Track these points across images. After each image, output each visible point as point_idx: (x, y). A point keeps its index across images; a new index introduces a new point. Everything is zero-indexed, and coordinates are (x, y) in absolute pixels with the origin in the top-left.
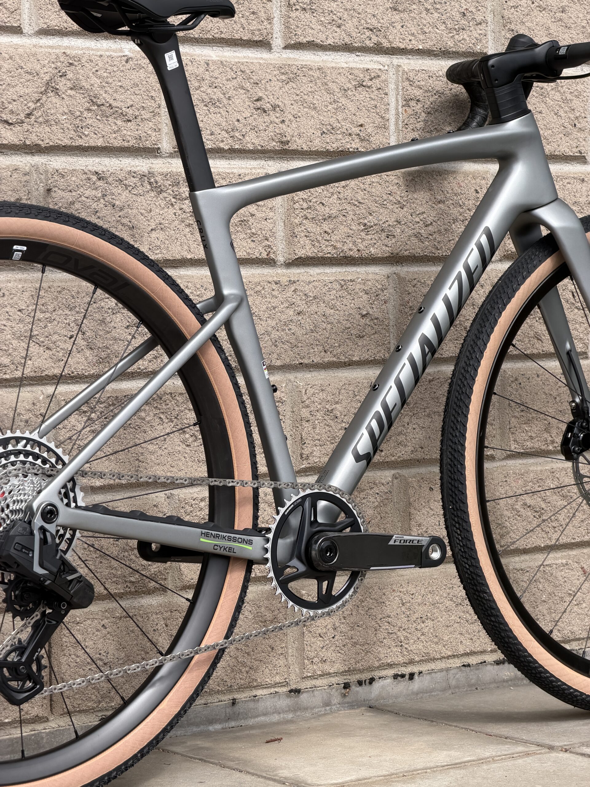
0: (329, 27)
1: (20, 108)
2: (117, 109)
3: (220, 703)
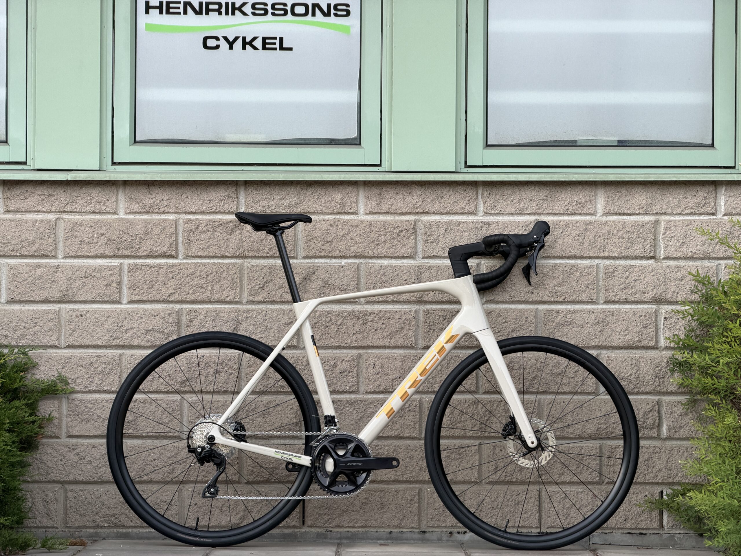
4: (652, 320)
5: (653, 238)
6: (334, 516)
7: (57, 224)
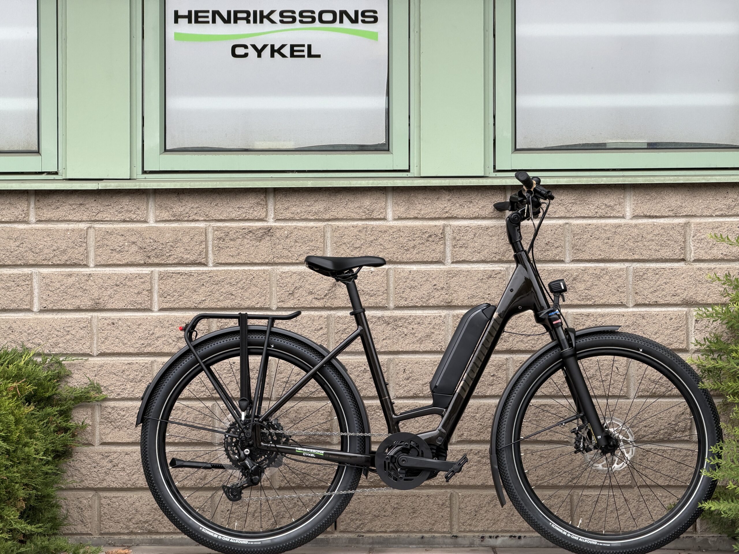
4: (683, 322)
5: (683, 240)
6: (366, 521)
7: (89, 233)
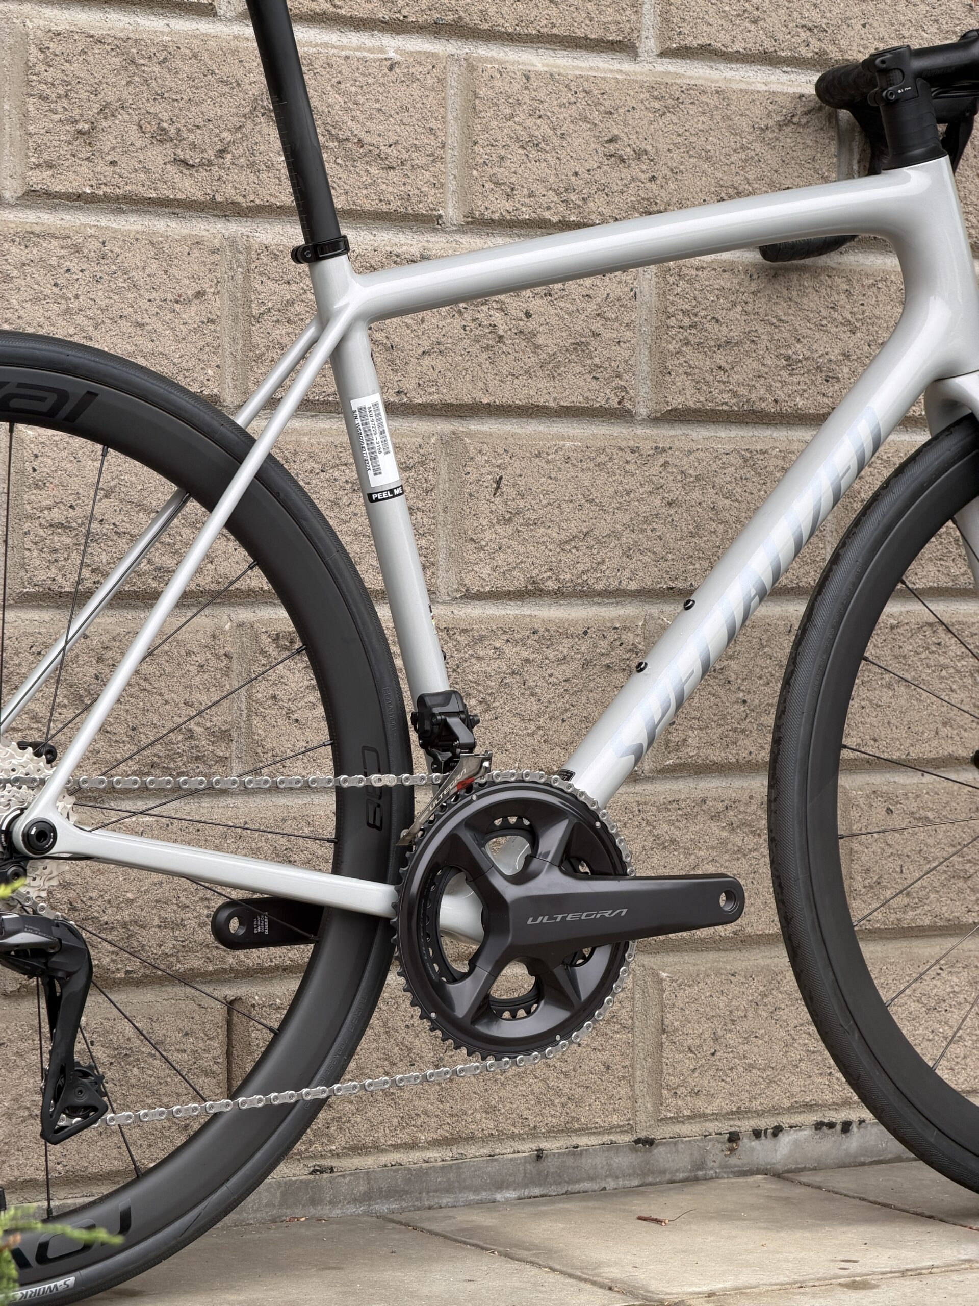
0: (738, 22)
1: (207, 141)
2: (371, 148)
3: (516, 1155)
